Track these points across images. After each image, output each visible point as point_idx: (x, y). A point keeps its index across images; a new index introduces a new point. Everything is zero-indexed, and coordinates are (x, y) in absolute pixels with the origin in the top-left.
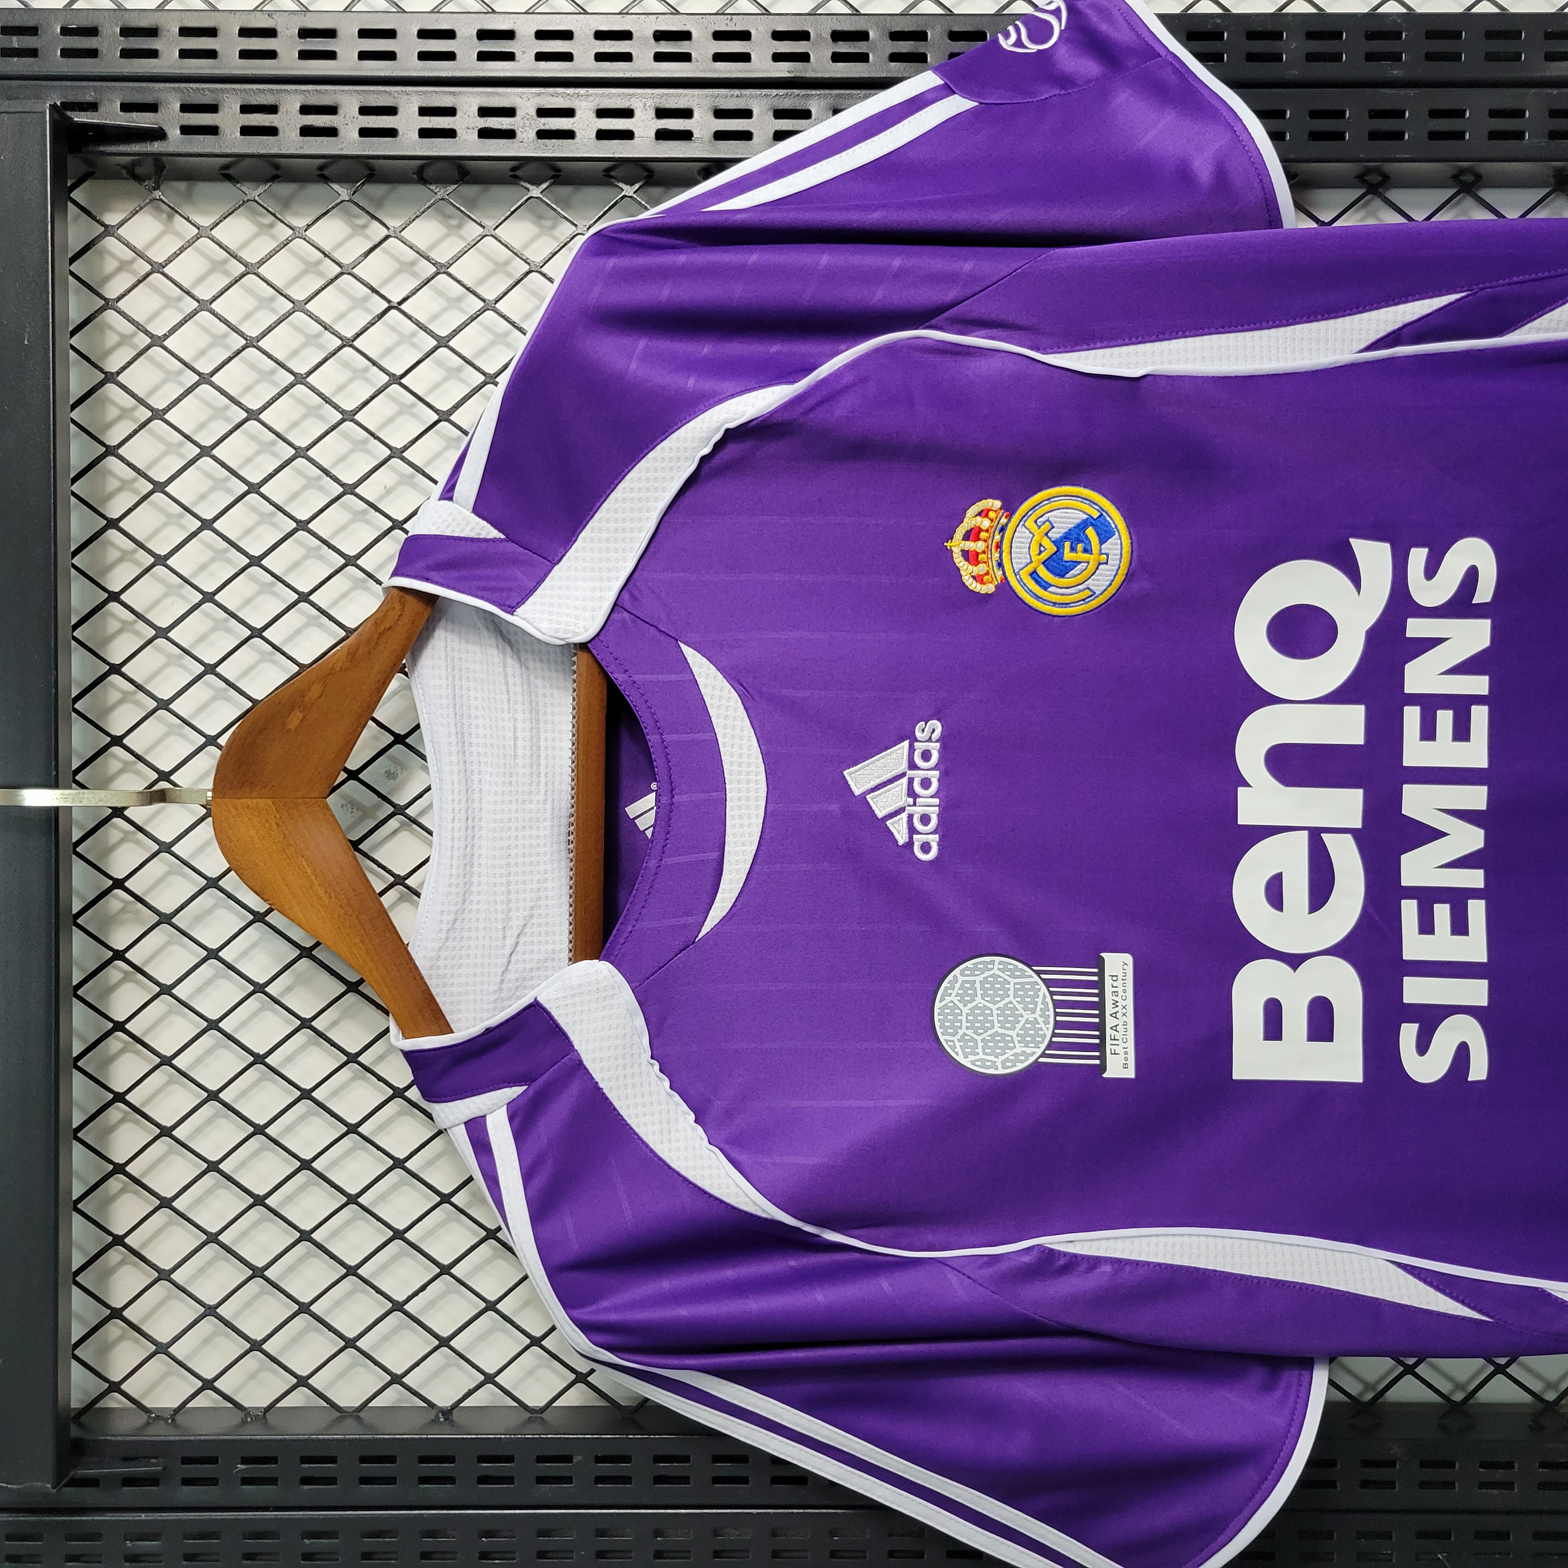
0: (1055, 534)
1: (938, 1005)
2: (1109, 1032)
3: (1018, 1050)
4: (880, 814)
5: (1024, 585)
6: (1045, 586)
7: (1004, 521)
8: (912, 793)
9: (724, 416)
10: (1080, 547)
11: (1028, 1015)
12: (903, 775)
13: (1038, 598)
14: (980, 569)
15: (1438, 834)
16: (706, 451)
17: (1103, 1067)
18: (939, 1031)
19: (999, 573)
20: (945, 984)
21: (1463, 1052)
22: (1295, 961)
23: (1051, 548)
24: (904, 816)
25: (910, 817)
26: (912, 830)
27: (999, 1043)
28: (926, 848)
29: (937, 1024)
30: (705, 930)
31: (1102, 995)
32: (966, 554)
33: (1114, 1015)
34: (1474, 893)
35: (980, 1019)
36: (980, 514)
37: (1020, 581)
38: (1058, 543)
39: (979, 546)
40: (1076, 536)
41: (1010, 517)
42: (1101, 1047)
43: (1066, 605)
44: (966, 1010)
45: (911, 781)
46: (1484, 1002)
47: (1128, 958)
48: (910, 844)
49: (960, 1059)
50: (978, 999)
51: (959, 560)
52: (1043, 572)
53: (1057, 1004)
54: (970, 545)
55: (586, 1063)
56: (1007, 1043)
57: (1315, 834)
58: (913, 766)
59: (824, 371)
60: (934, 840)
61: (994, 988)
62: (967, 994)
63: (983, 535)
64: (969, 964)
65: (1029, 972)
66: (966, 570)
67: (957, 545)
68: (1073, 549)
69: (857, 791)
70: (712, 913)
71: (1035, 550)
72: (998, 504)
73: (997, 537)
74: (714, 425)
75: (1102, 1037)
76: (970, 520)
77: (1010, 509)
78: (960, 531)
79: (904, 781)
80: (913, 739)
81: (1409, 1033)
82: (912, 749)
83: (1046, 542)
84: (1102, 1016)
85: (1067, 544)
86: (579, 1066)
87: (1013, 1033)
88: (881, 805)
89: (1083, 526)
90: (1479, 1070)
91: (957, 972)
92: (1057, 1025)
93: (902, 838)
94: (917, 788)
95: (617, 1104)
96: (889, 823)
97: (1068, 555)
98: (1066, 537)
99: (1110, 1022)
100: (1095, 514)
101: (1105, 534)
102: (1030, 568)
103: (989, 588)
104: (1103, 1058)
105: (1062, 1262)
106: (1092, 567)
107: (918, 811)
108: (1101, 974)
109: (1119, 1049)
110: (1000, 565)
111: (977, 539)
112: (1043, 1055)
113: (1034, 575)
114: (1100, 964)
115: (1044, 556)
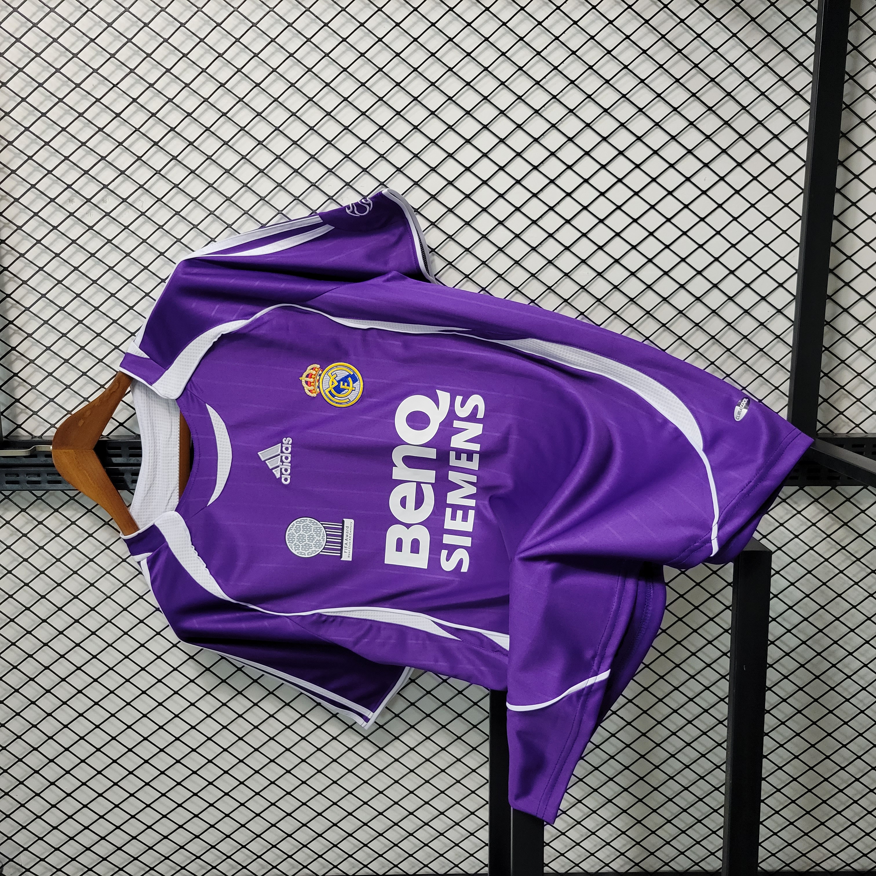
0: (338, 379)
1: (287, 533)
2: (344, 545)
3: (313, 549)
4: (271, 467)
5: (326, 395)
6: (334, 396)
7: (320, 372)
8: (282, 461)
9: (221, 330)
10: (346, 384)
11: (317, 538)
12: (279, 455)
13: (331, 400)
14: (311, 388)
15: (461, 487)
16: (216, 340)
17: (341, 557)
18: (287, 542)
19: (318, 390)
20: (290, 526)
21: (461, 562)
22: (408, 526)
23: (336, 384)
24: (279, 468)
25: (281, 469)
26: (282, 474)
27: (307, 547)
28: (286, 480)
29: (287, 539)
30: (210, 503)
31: (343, 533)
32: (307, 382)
33: (346, 540)
34: (471, 508)
35: (301, 538)
36: (312, 369)
37: (325, 393)
38: (339, 382)
39: (312, 380)
40: (345, 380)
41: (323, 371)
42: (341, 550)
43: (341, 403)
44: (297, 535)
45: (282, 457)
46: (469, 545)
47: (352, 521)
48: (281, 478)
49: (293, 551)
50: (301, 532)
51: (304, 384)
52: (333, 392)
53: (327, 535)
54: (308, 379)
55: (170, 546)
56: (310, 547)
57: (419, 484)
58: (282, 452)
59: (258, 315)
60: (289, 477)
61: (307, 528)
62: (297, 530)
63: (313, 376)
64: (299, 520)
65: (319, 523)
66: (307, 388)
67: (303, 379)
68: (343, 385)
69: (263, 459)
70: (212, 497)
71: (331, 383)
72: (318, 366)
73: (318, 378)
74: (218, 332)
75: (342, 547)
76: (309, 371)
77: (323, 368)
78: (305, 374)
79: (279, 456)
80: (282, 443)
81: (444, 553)
82: (282, 447)
83: (335, 381)
84: (342, 540)
85: (342, 383)
86: (167, 547)
87: (312, 544)
88: (270, 464)
89: (347, 377)
90: (465, 569)
91: (294, 522)
92: (327, 542)
93: (278, 476)
94: (283, 458)
95: (180, 560)
96: (273, 471)
97: (342, 386)
98: (341, 380)
99: (345, 541)
100: (352, 373)
101: (355, 380)
102: (329, 390)
103: (314, 395)
104: (341, 553)
105: (324, 618)
106: (350, 391)
107: (284, 467)
108: (343, 526)
109: (347, 551)
110: (319, 387)
111: (311, 378)
112: (321, 551)
113: (330, 392)
114: (343, 522)
115: (334, 386)
